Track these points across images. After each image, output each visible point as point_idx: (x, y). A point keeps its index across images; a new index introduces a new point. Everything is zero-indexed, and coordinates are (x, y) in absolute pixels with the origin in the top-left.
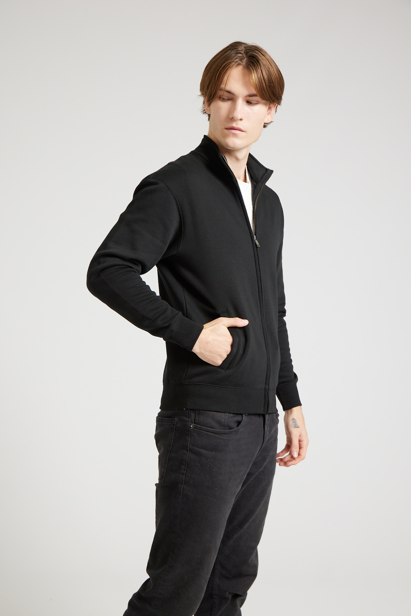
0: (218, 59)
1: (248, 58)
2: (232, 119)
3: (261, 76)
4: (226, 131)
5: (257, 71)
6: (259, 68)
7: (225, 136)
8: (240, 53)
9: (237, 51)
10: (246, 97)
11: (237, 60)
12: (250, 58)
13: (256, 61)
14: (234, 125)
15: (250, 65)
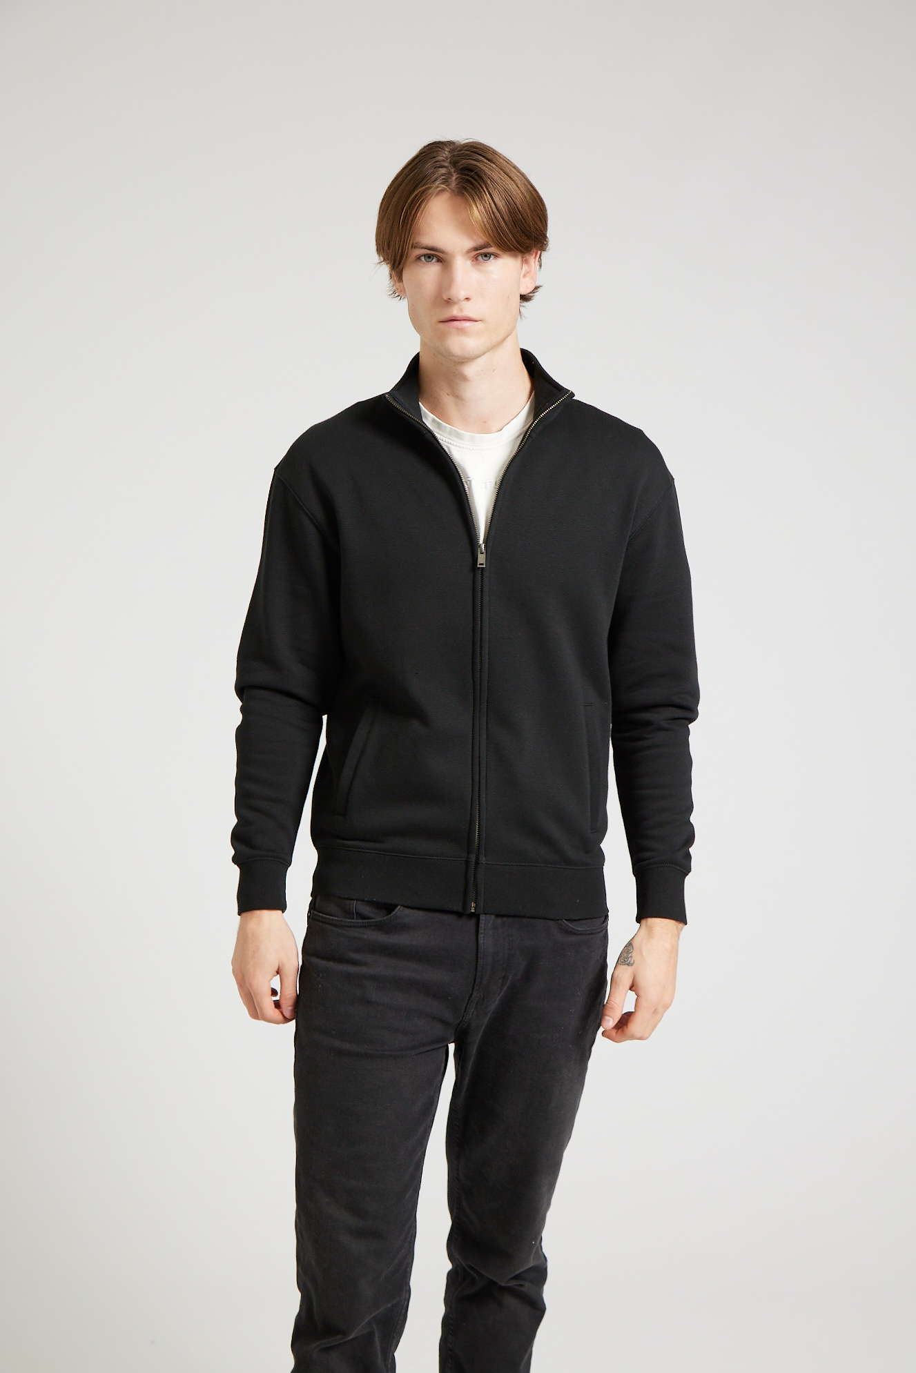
0: (400, 185)
1: (460, 173)
2: (449, 302)
3: (491, 207)
4: (442, 326)
5: (481, 198)
6: (485, 189)
7: (442, 336)
8: (442, 167)
9: (436, 162)
10: (469, 252)
11: (437, 183)
12: (462, 174)
13: (476, 177)
14: (455, 312)
15: (466, 189)
